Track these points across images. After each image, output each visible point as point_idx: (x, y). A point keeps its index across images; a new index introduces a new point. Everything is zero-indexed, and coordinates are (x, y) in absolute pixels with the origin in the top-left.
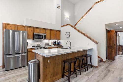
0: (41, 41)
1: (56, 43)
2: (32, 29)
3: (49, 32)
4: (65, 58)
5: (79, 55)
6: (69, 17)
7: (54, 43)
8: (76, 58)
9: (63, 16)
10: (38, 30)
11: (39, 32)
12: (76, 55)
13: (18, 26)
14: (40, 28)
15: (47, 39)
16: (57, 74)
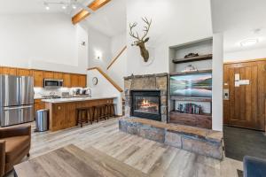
1: (81, 92)
3: (68, 77)
4: (80, 106)
5: (101, 104)
6: (103, 55)
7: (77, 92)
8: (94, 107)
9: (91, 54)
10: (51, 75)
11: (53, 77)
12: (96, 104)
15: (65, 86)
16: (69, 121)
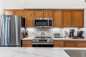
0: (48, 29)
2: (32, 12)
7: (71, 33)
10: (41, 13)
11: (43, 16)
13: (16, 10)
14: (43, 10)
